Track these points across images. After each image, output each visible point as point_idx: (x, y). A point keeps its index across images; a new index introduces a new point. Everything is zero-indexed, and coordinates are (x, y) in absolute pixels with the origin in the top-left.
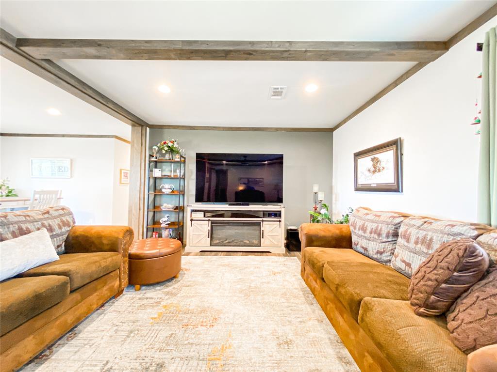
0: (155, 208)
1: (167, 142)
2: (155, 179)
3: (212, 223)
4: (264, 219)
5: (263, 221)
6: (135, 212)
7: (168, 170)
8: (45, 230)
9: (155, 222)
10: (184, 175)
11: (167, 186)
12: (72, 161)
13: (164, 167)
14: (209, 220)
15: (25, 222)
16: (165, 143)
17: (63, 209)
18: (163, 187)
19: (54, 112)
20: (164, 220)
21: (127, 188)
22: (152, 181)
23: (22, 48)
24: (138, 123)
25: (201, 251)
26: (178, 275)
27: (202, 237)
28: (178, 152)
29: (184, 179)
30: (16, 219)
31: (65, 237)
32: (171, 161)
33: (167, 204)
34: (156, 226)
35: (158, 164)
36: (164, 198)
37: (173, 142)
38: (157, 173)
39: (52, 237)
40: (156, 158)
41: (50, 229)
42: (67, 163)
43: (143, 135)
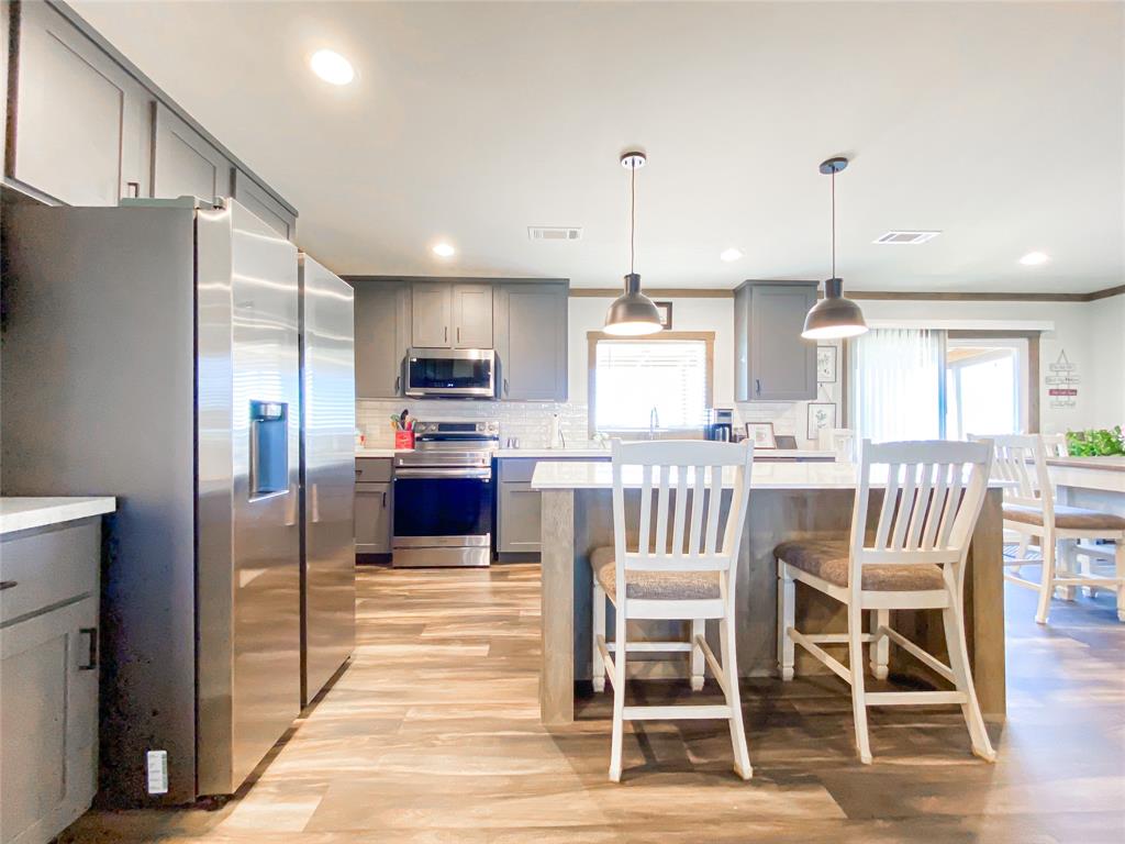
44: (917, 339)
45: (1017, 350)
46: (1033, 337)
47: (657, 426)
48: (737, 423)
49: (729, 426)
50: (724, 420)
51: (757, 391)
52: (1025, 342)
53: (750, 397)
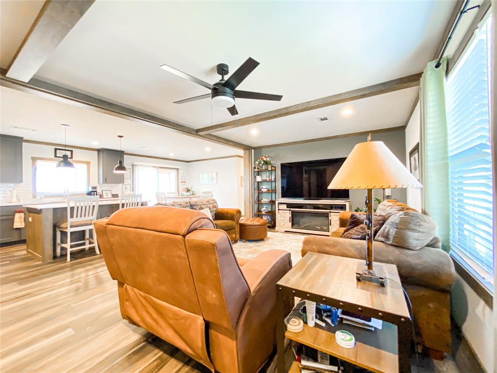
0: (259, 202)
1: (263, 158)
2: (258, 182)
3: (292, 212)
4: (331, 211)
5: (330, 212)
6: (248, 204)
7: (265, 176)
8: (208, 208)
9: (259, 211)
10: (275, 179)
11: (264, 187)
12: (216, 174)
13: (263, 175)
14: (290, 210)
15: (202, 205)
16: (262, 159)
17: (213, 200)
18: (262, 188)
19: (208, 149)
20: (264, 209)
21: (243, 188)
22: (256, 184)
23: (199, 133)
24: (247, 148)
25: (286, 231)
26: (265, 239)
27: (286, 221)
28: (270, 163)
29: (275, 182)
30: (200, 203)
31: (215, 212)
32: (267, 170)
33: (265, 199)
34: (259, 213)
35: (260, 173)
36: (264, 195)
37: (266, 157)
38: (259, 179)
39: (211, 212)
40: (258, 169)
41: (210, 209)
42: (214, 175)
43: (250, 155)
44: (152, 169)
45: (174, 172)
46: (178, 169)
47: (68, 192)
48: (99, 190)
49: (96, 192)
50: (94, 190)
51: (105, 181)
52: (176, 170)
53: (103, 183)
